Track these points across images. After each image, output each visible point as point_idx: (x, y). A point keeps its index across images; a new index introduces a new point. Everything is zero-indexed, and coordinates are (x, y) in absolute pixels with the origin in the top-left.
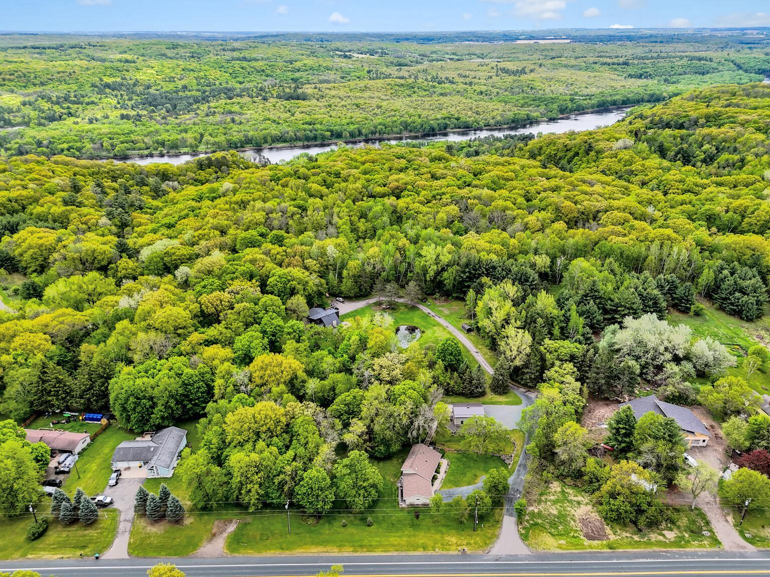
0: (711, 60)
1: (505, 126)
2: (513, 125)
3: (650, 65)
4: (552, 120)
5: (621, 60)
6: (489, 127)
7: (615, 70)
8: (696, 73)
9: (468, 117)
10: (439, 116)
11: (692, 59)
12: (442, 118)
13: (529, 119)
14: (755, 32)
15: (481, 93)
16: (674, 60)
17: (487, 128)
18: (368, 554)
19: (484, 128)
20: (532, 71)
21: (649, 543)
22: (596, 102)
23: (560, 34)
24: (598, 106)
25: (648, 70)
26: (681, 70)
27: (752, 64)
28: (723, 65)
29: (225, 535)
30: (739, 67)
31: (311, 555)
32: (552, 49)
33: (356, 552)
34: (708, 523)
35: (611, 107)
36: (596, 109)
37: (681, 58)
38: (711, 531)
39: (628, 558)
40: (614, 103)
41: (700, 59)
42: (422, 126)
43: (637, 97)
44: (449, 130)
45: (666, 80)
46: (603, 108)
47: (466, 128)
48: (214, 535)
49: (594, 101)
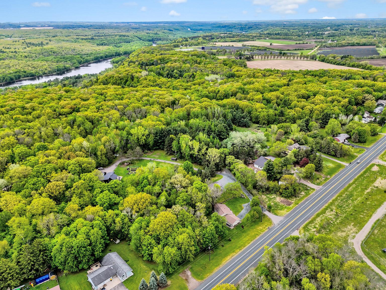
0: (128, 36)
1: (55, 73)
2: (58, 72)
3: (104, 39)
4: (77, 68)
5: (90, 37)
6: (46, 75)
7: (90, 42)
8: (125, 42)
9: (30, 70)
10: (11, 72)
11: (120, 36)
12: (14, 72)
13: (65, 68)
14: (134, 24)
15: (26, 57)
16: (113, 36)
17: (45, 75)
18: (245, 248)
19: (43, 75)
20: (47, 44)
21: (302, 198)
22: (93, 57)
23: (43, 24)
24: (95, 60)
25: (104, 42)
26: (118, 41)
27: (145, 38)
28: (134, 38)
29: (190, 277)
30: (140, 39)
31: (230, 260)
32: (49, 32)
33: (241, 249)
34: (306, 186)
35: (101, 60)
36: (94, 61)
37: (116, 35)
38: (309, 187)
39: (304, 204)
40: (102, 57)
41: (124, 36)
42: (4, 78)
43: (110, 54)
44: (21, 79)
45: (115, 46)
46: (98, 60)
47: (33, 77)
48: (186, 280)
49: (92, 57)
